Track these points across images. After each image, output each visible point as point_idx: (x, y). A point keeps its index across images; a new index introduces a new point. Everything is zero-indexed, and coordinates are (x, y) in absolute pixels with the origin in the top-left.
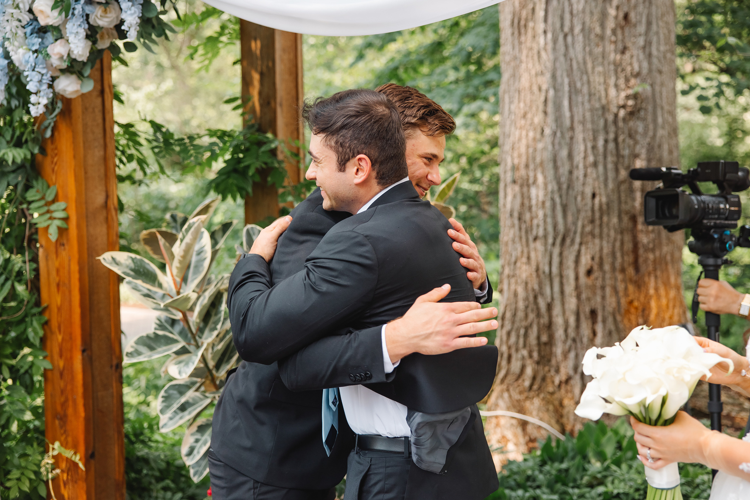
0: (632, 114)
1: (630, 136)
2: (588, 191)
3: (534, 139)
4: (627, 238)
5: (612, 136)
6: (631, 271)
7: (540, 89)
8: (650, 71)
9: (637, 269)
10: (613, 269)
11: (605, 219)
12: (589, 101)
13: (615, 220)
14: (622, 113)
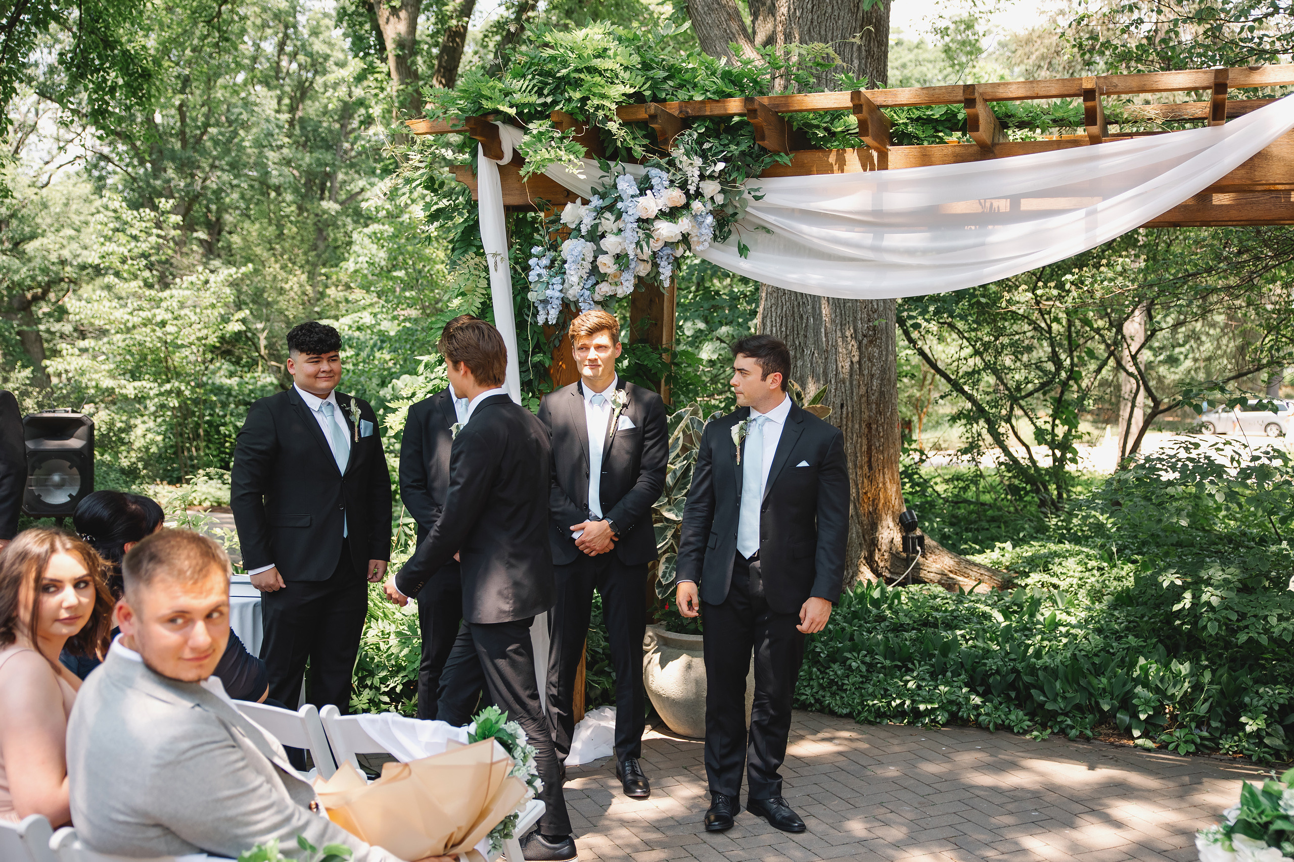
0: (871, 342)
1: (869, 360)
2: (838, 402)
3: (795, 357)
4: (865, 442)
5: (856, 359)
6: (866, 468)
7: (801, 317)
8: (885, 308)
9: (870, 468)
10: (855, 465)
11: (850, 424)
12: (841, 330)
13: (857, 426)
14: (865, 341)
